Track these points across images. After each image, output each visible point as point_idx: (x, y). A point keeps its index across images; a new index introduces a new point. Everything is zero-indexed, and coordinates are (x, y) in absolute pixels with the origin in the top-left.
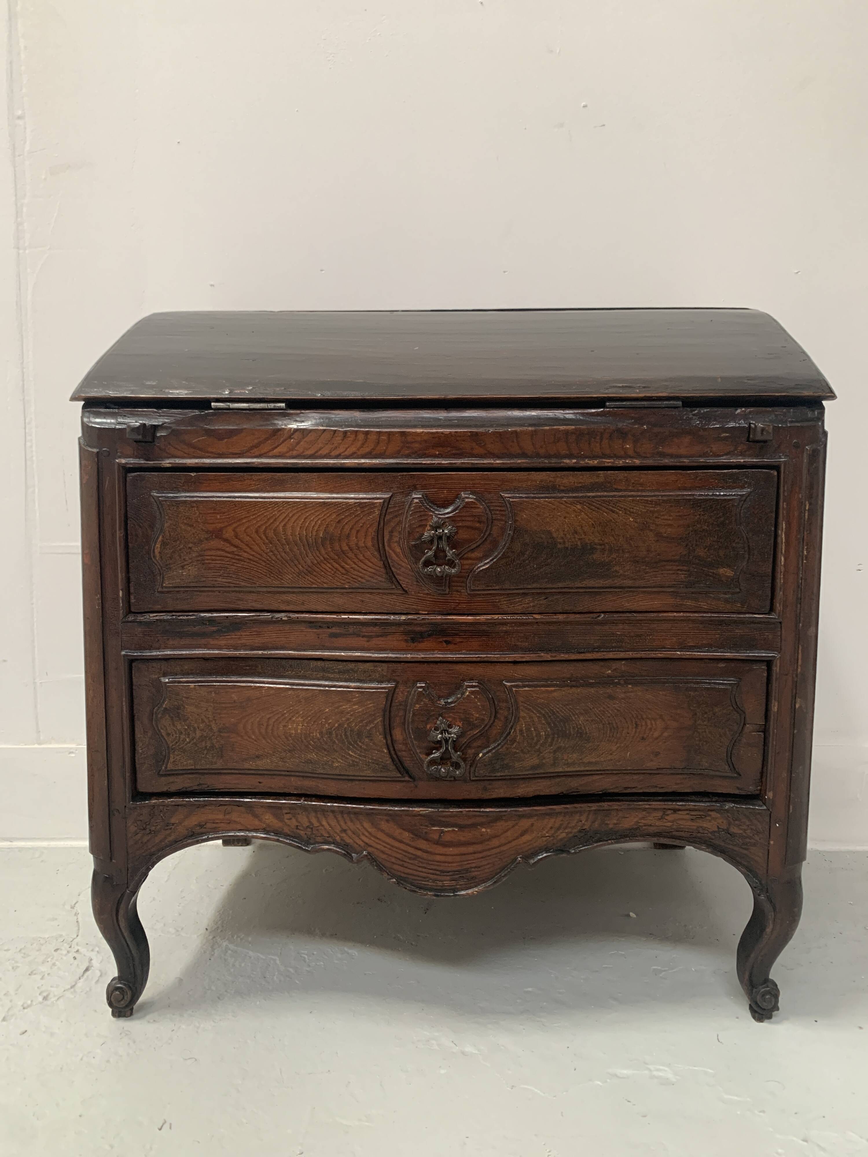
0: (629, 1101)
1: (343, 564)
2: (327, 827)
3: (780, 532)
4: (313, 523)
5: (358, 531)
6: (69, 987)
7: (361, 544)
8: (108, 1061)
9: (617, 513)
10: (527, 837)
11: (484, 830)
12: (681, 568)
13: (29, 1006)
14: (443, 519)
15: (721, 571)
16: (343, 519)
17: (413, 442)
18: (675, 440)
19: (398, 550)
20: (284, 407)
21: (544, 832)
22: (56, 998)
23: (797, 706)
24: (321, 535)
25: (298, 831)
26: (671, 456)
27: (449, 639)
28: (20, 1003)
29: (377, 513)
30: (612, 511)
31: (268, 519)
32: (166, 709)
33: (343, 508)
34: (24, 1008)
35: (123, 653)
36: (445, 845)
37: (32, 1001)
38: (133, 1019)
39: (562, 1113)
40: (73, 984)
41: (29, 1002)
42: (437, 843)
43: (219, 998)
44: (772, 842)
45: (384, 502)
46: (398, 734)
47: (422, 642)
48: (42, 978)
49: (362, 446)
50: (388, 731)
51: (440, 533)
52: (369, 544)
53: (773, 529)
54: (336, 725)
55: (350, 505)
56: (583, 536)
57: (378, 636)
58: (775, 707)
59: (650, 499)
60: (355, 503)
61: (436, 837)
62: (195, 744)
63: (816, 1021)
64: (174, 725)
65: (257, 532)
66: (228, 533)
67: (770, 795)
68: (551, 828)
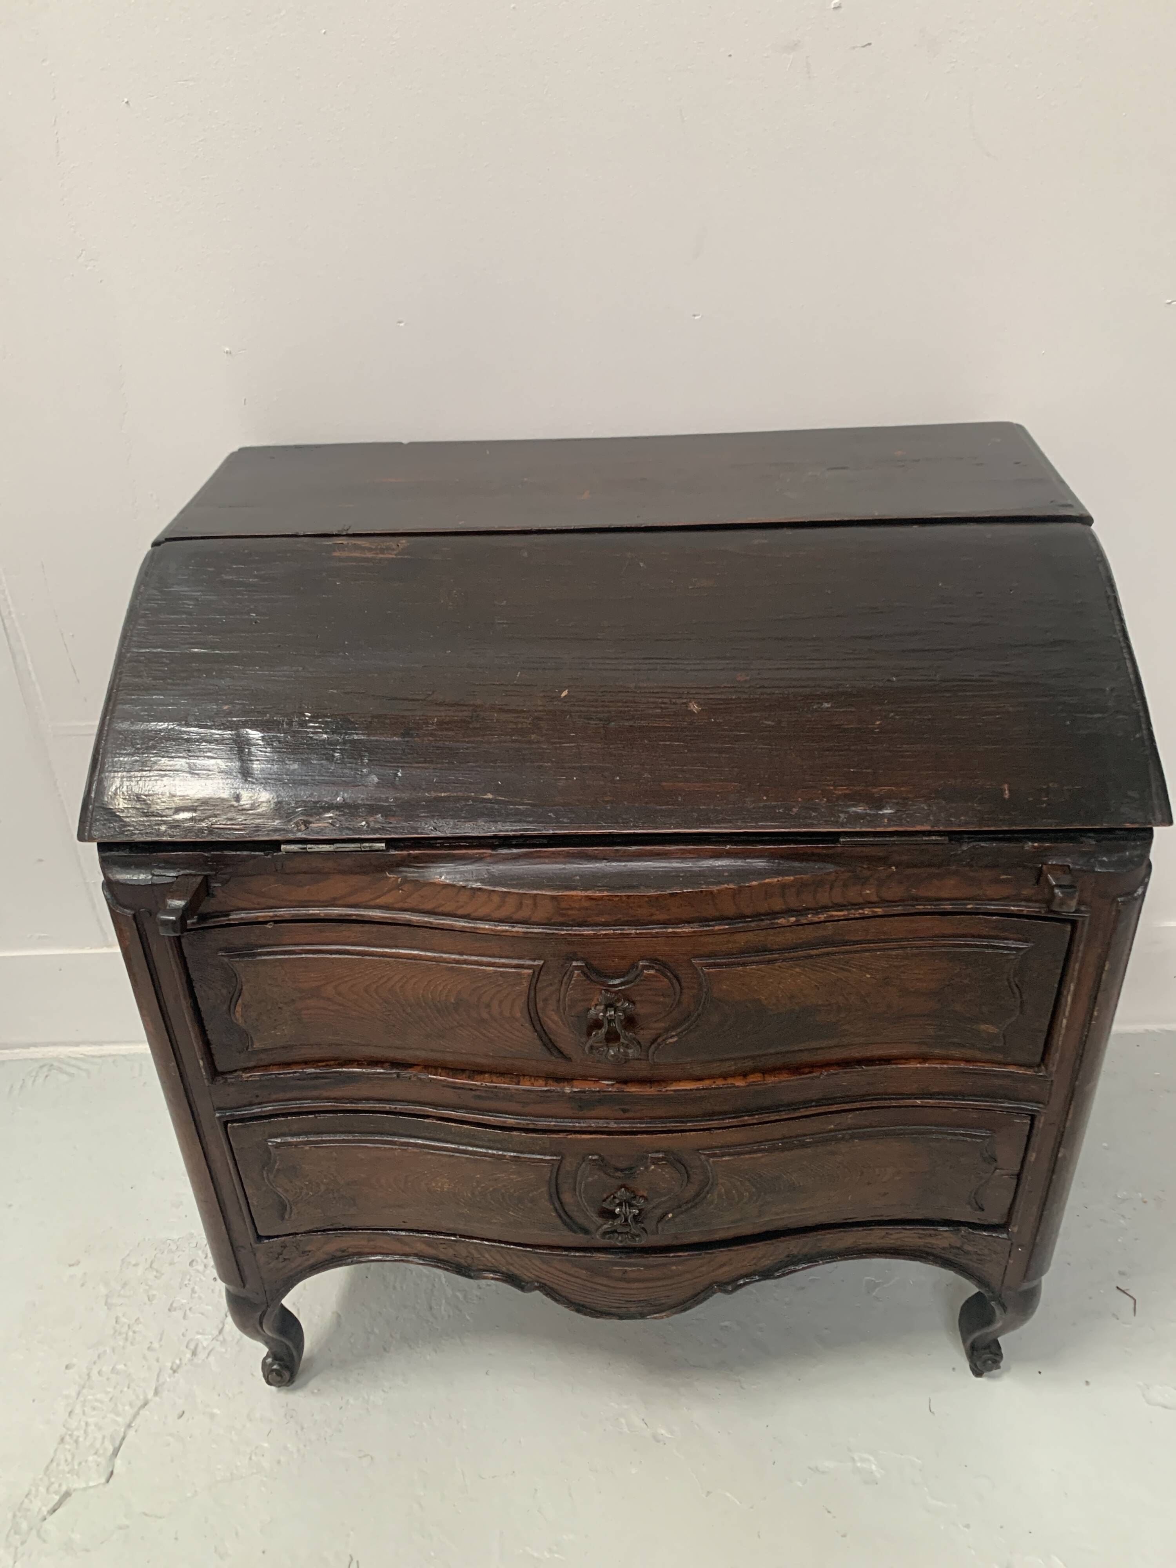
0: (829, 1512)
1: (484, 1032)
2: (490, 1259)
3: (1065, 993)
4: (440, 988)
5: (501, 1002)
6: (217, 1333)
7: (507, 1014)
8: (279, 1462)
9: (849, 971)
10: (726, 1269)
11: (674, 1268)
12: (929, 1022)
13: (179, 1367)
14: (616, 993)
15: (983, 1027)
16: (479, 987)
17: (568, 909)
18: (935, 881)
19: (556, 1018)
20: (384, 848)
21: (745, 1263)
22: (207, 1351)
23: (1060, 1155)
24: (453, 1001)
25: (456, 1259)
26: (929, 900)
27: (626, 1107)
28: (169, 1365)
29: (526, 984)
30: (842, 969)
31: (380, 979)
32: (278, 1170)
33: (479, 977)
34: (174, 1372)
35: (218, 1115)
36: (629, 1281)
37: (180, 1360)
38: (295, 1389)
39: (759, 1532)
40: (220, 1326)
41: (178, 1362)
42: (622, 1280)
43: (385, 1349)
44: (1011, 1261)
45: (534, 972)
46: (567, 1197)
47: (594, 1110)
48: (185, 1317)
49: (499, 907)
50: (556, 1193)
51: (611, 1016)
52: (518, 1015)
53: (1056, 986)
54: (491, 1189)
55: (489, 974)
56: (803, 999)
57: (535, 1103)
58: (1032, 1157)
59: (894, 953)
60: (495, 972)
61: (619, 1275)
62: (321, 1196)
63: (1040, 1373)
64: (291, 1182)
65: (366, 991)
66: (329, 990)
67: (1014, 1229)
68: (754, 1258)
